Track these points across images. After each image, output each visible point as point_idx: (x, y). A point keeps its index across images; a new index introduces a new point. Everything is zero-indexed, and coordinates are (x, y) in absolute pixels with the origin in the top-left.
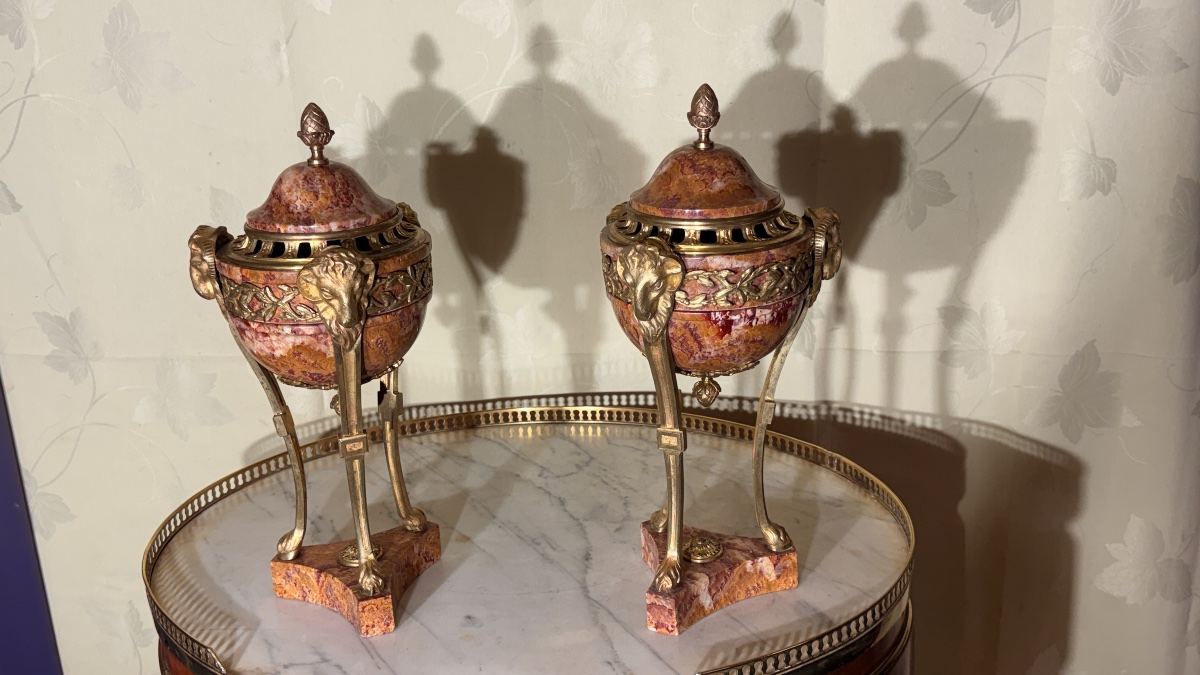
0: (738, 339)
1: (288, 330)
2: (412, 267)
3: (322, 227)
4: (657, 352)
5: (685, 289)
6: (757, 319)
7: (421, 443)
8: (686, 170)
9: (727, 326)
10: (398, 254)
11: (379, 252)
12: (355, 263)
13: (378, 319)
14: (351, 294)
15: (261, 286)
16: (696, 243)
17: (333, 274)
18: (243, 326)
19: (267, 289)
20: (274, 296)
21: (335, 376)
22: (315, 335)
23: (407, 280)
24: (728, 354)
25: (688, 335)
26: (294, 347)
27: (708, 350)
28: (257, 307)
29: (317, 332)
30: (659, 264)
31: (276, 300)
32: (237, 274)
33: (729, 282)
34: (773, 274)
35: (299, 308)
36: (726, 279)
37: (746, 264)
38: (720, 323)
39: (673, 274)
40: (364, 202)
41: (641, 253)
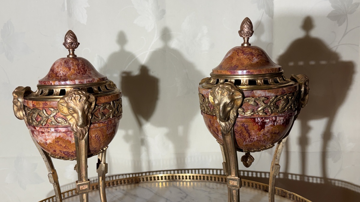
0: (268, 132)
1: (53, 130)
2: (113, 102)
3: (71, 82)
4: (229, 139)
5: (243, 107)
6: (277, 122)
7: (116, 190)
8: (240, 54)
9: (263, 124)
10: (107, 95)
11: (98, 94)
12: (86, 96)
13: (96, 125)
14: (83, 111)
15: (41, 109)
16: (247, 85)
17: (75, 101)
18: (33, 129)
19: (44, 110)
20: (47, 113)
21: (75, 153)
22: (66, 132)
23: (110, 108)
24: (263, 139)
25: (244, 130)
26: (56, 138)
27: (253, 137)
28: (39, 120)
29: (67, 130)
30: (231, 93)
31: (48, 115)
32: (30, 104)
33: (264, 103)
34: (285, 100)
35: (58, 119)
36: (263, 102)
37: (273, 94)
38: (259, 124)
39: (238, 99)
40: (92, 73)
41: (223, 88)
